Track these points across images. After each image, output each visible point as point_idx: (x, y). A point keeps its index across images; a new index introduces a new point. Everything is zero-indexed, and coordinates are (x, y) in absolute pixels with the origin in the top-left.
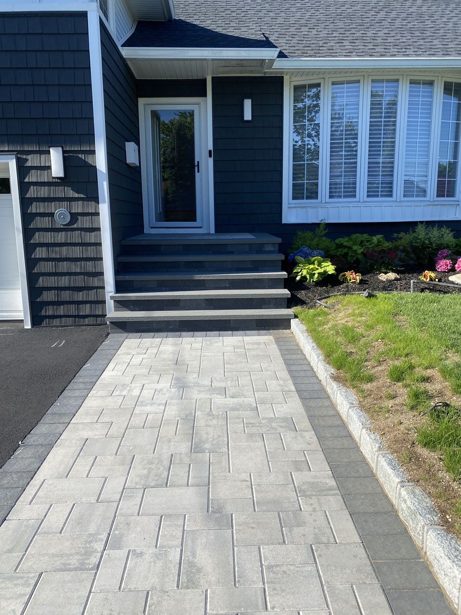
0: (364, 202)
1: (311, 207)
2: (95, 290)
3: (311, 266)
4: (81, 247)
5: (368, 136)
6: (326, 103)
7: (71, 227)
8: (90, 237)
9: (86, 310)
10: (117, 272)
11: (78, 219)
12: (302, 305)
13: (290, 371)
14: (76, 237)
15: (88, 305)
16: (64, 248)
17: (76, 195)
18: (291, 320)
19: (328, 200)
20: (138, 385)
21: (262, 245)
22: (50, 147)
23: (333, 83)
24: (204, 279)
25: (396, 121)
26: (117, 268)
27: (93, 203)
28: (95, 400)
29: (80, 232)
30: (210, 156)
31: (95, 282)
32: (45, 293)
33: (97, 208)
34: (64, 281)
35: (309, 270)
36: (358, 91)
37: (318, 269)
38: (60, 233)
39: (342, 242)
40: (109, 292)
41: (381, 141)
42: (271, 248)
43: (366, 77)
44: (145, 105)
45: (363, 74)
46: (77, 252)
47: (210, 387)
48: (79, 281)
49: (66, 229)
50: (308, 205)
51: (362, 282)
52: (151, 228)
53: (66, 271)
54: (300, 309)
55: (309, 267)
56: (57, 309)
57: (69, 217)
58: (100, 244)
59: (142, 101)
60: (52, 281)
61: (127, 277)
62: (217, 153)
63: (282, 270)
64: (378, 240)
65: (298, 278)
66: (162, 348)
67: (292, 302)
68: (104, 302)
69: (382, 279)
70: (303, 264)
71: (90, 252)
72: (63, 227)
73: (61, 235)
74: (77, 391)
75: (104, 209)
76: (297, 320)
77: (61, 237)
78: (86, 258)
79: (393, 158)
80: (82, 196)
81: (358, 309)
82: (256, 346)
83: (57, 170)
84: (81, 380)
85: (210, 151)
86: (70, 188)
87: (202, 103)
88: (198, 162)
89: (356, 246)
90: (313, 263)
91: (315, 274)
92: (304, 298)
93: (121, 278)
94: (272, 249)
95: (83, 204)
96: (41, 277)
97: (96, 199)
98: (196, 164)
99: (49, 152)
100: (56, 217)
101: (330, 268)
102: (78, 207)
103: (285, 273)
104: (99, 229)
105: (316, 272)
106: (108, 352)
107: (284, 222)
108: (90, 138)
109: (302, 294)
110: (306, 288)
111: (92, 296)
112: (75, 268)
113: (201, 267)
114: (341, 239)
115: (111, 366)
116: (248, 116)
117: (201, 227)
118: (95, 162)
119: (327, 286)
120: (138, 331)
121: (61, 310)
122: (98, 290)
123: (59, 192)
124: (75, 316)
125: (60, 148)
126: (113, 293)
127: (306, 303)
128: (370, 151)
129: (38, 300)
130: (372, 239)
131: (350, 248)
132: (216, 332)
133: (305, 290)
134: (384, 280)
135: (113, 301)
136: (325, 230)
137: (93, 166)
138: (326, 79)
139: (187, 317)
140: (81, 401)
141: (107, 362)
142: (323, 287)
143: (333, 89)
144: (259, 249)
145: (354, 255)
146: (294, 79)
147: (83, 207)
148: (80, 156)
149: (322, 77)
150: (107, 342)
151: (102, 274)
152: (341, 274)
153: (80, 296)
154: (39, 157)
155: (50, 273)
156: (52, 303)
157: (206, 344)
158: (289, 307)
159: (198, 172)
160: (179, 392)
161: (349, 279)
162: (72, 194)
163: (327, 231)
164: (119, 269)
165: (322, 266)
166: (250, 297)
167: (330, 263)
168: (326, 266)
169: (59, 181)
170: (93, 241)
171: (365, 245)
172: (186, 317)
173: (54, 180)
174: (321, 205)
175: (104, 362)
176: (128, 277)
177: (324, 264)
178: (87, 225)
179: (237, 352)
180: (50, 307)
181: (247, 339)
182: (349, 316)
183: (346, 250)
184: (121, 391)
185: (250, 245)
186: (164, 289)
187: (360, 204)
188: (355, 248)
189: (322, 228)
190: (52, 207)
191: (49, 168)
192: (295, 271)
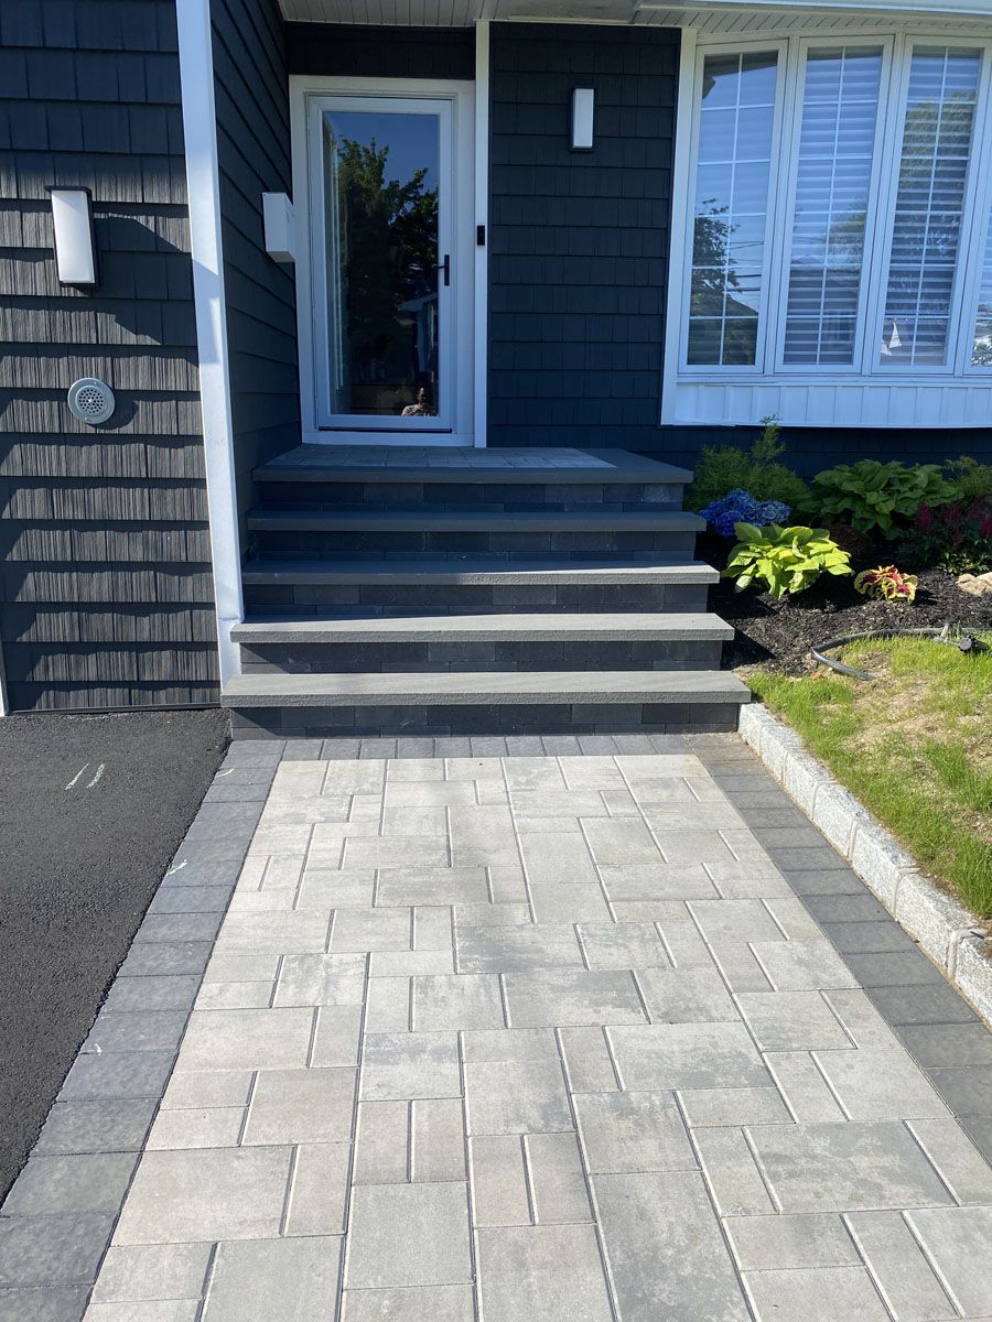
0: (872, 375)
1: (735, 385)
2: (188, 612)
3: (784, 553)
4: (146, 490)
5: (894, 201)
6: (789, 105)
7: (116, 431)
8: (172, 463)
9: (162, 666)
10: (248, 560)
11: (135, 409)
12: (763, 660)
13: (807, 899)
14: (129, 461)
15: (167, 654)
16: (98, 491)
17: (132, 339)
18: (743, 707)
19: (781, 367)
20: (348, 958)
21: (640, 487)
22: (49, 189)
23: (813, 55)
24: (491, 583)
25: (965, 162)
26: (246, 549)
27: (181, 362)
28: (220, 1027)
29: (142, 445)
30: (481, 242)
31: (187, 589)
32: (42, 618)
33: (192, 376)
34: (98, 587)
35: (778, 561)
36: (877, 78)
37: (800, 560)
38: (84, 448)
39: (836, 480)
40: (225, 619)
41: (925, 217)
42: (661, 497)
43: (899, 38)
44: (308, 95)
45: (892, 29)
46: (133, 504)
47: (583, 970)
48: (140, 587)
49: (100, 437)
50: (727, 380)
51: (923, 598)
52: (321, 429)
53: (102, 558)
54: (760, 674)
55: (778, 555)
56: (78, 665)
57: (112, 404)
58: (201, 483)
59: (299, 85)
60: (60, 586)
61: (276, 575)
62: (500, 234)
63: (700, 558)
64: (929, 475)
65: (743, 582)
66: (395, 796)
67: (735, 653)
68: (211, 646)
69: (969, 590)
70: (759, 543)
71: (172, 505)
72: (92, 431)
73: (89, 454)
74: (155, 981)
75: (213, 379)
76: (760, 706)
77: (87, 461)
78: (161, 521)
79: (953, 262)
80: (149, 341)
81: (950, 686)
82: (664, 794)
83: (74, 260)
84: (163, 931)
85: (481, 229)
86: (113, 317)
87: (460, 97)
88: (447, 257)
89: (875, 494)
90: (786, 542)
91: (792, 572)
92: (763, 641)
93: (259, 577)
94: (666, 499)
95: (152, 366)
96: (30, 575)
97: (190, 353)
98: (442, 262)
99: (46, 206)
100: (73, 401)
101: (837, 561)
102: (136, 374)
103: (708, 569)
104: (197, 440)
105: (798, 568)
106: (237, 809)
107: (665, 421)
108: (172, 163)
109: (757, 629)
110: (764, 611)
111: (177, 626)
112: (131, 548)
113: (475, 549)
114: (828, 473)
115: (252, 869)
116: (583, 136)
117: (450, 431)
118: (185, 238)
119: (822, 607)
120: (312, 732)
121: (91, 668)
122: (196, 612)
123: (79, 327)
124: (129, 685)
125: (83, 195)
126: (238, 621)
127: (772, 656)
128: (896, 241)
129: (24, 638)
130: (915, 476)
131: (858, 498)
132: (532, 738)
133: (763, 616)
134: (978, 593)
135: (238, 644)
136: (777, 445)
137: (182, 253)
138: (794, 41)
139: (452, 695)
140: (174, 1032)
141: (237, 853)
142: (811, 608)
143: (809, 69)
144: (630, 498)
145: (867, 516)
146: (709, 38)
147: (153, 375)
148: (142, 220)
149: (781, 35)
150: (227, 773)
151: (205, 567)
152: (862, 575)
153: (143, 629)
154: (17, 221)
155: (56, 562)
156: (66, 648)
157: (517, 783)
158: (726, 665)
159: (447, 283)
160: (487, 987)
161: (885, 588)
162: (118, 334)
163: (782, 448)
164: (254, 551)
165: (812, 552)
166: (621, 639)
167: (832, 545)
168: (825, 553)
169: (79, 294)
170: (181, 474)
171: (899, 491)
172: (448, 695)
173: (65, 292)
174: (760, 380)
175: (231, 855)
176: (278, 577)
177: (816, 547)
178: (163, 427)
179: (617, 816)
180: (60, 658)
181: (627, 763)
182: (929, 707)
183: (846, 504)
184: (302, 984)
185: (608, 487)
186: (378, 609)
187: (861, 381)
188: (872, 498)
189: (769, 439)
190: (57, 373)
191: (49, 253)
192: (733, 564)
